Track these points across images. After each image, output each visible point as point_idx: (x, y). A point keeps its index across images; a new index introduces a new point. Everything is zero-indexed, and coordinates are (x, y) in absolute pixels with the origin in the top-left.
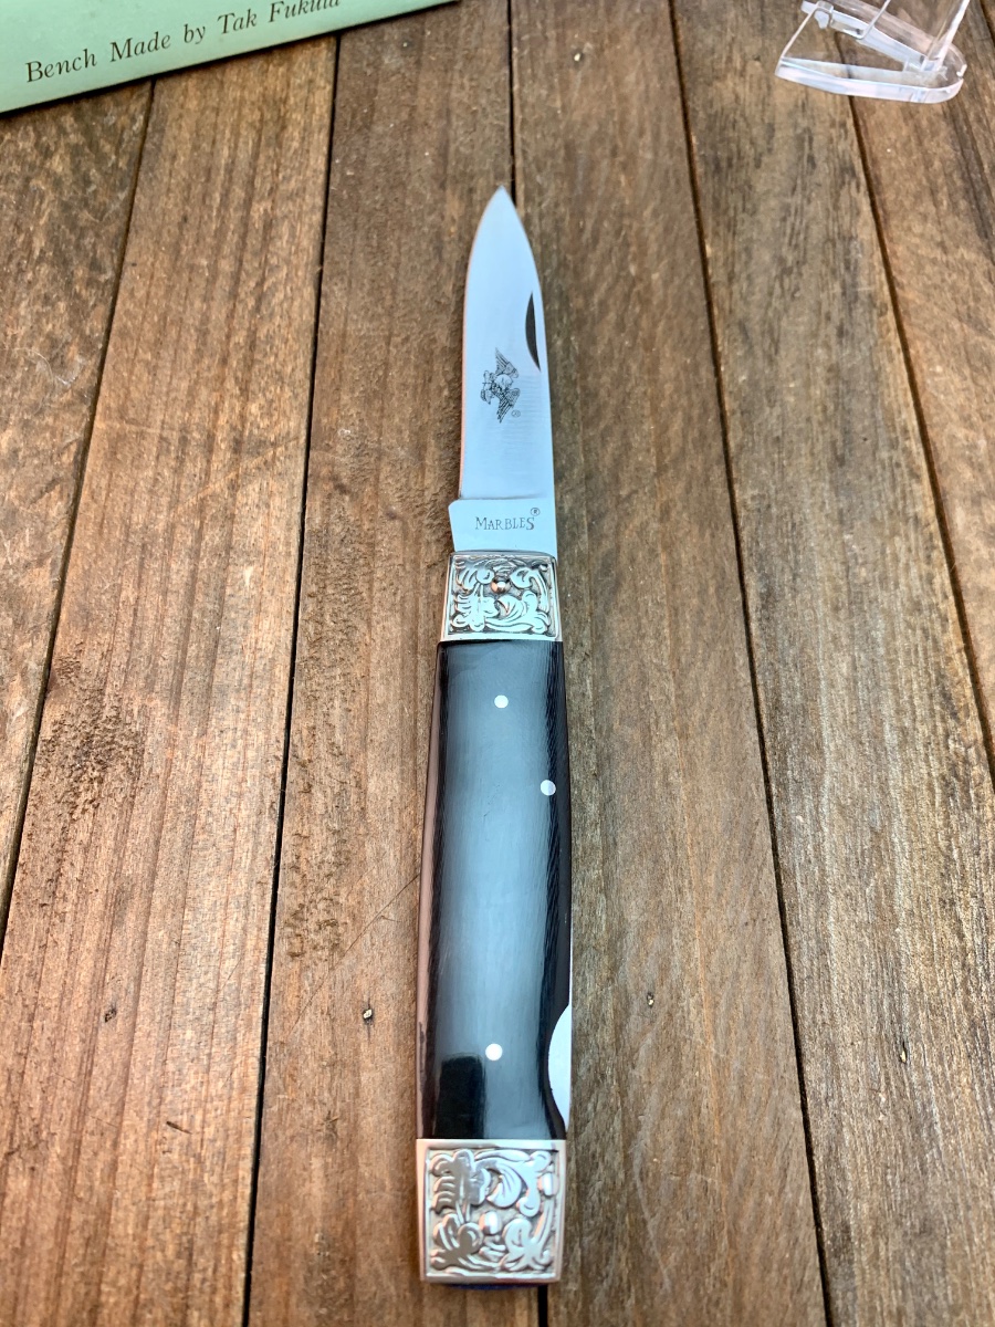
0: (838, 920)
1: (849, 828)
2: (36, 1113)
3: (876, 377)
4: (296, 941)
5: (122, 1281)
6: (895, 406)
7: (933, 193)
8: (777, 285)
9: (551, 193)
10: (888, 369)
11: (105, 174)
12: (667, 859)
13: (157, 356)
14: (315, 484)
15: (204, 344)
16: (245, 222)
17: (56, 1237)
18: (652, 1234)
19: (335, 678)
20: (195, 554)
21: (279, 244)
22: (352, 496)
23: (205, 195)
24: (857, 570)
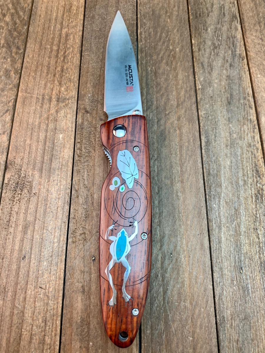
0: (224, 233)
1: (228, 208)
2: (4, 284)
3: (240, 78)
4: (74, 238)
5: (28, 328)
6: (246, 87)
7: (259, 23)
8: (213, 51)
9: (148, 25)
10: (244, 76)
11: (21, 21)
12: (177, 216)
13: (36, 74)
14: (79, 111)
15: (49, 70)
16: (60, 35)
17: (10, 316)
18: (170, 318)
19: (85, 166)
20: (47, 131)
21: (70, 41)
22: (90, 114)
23: (49, 27)
24: (233, 135)
